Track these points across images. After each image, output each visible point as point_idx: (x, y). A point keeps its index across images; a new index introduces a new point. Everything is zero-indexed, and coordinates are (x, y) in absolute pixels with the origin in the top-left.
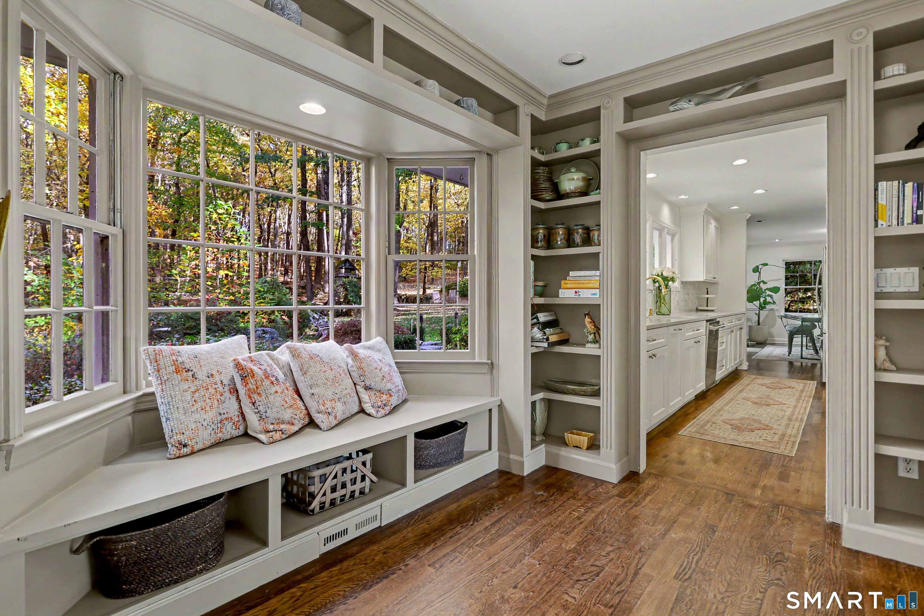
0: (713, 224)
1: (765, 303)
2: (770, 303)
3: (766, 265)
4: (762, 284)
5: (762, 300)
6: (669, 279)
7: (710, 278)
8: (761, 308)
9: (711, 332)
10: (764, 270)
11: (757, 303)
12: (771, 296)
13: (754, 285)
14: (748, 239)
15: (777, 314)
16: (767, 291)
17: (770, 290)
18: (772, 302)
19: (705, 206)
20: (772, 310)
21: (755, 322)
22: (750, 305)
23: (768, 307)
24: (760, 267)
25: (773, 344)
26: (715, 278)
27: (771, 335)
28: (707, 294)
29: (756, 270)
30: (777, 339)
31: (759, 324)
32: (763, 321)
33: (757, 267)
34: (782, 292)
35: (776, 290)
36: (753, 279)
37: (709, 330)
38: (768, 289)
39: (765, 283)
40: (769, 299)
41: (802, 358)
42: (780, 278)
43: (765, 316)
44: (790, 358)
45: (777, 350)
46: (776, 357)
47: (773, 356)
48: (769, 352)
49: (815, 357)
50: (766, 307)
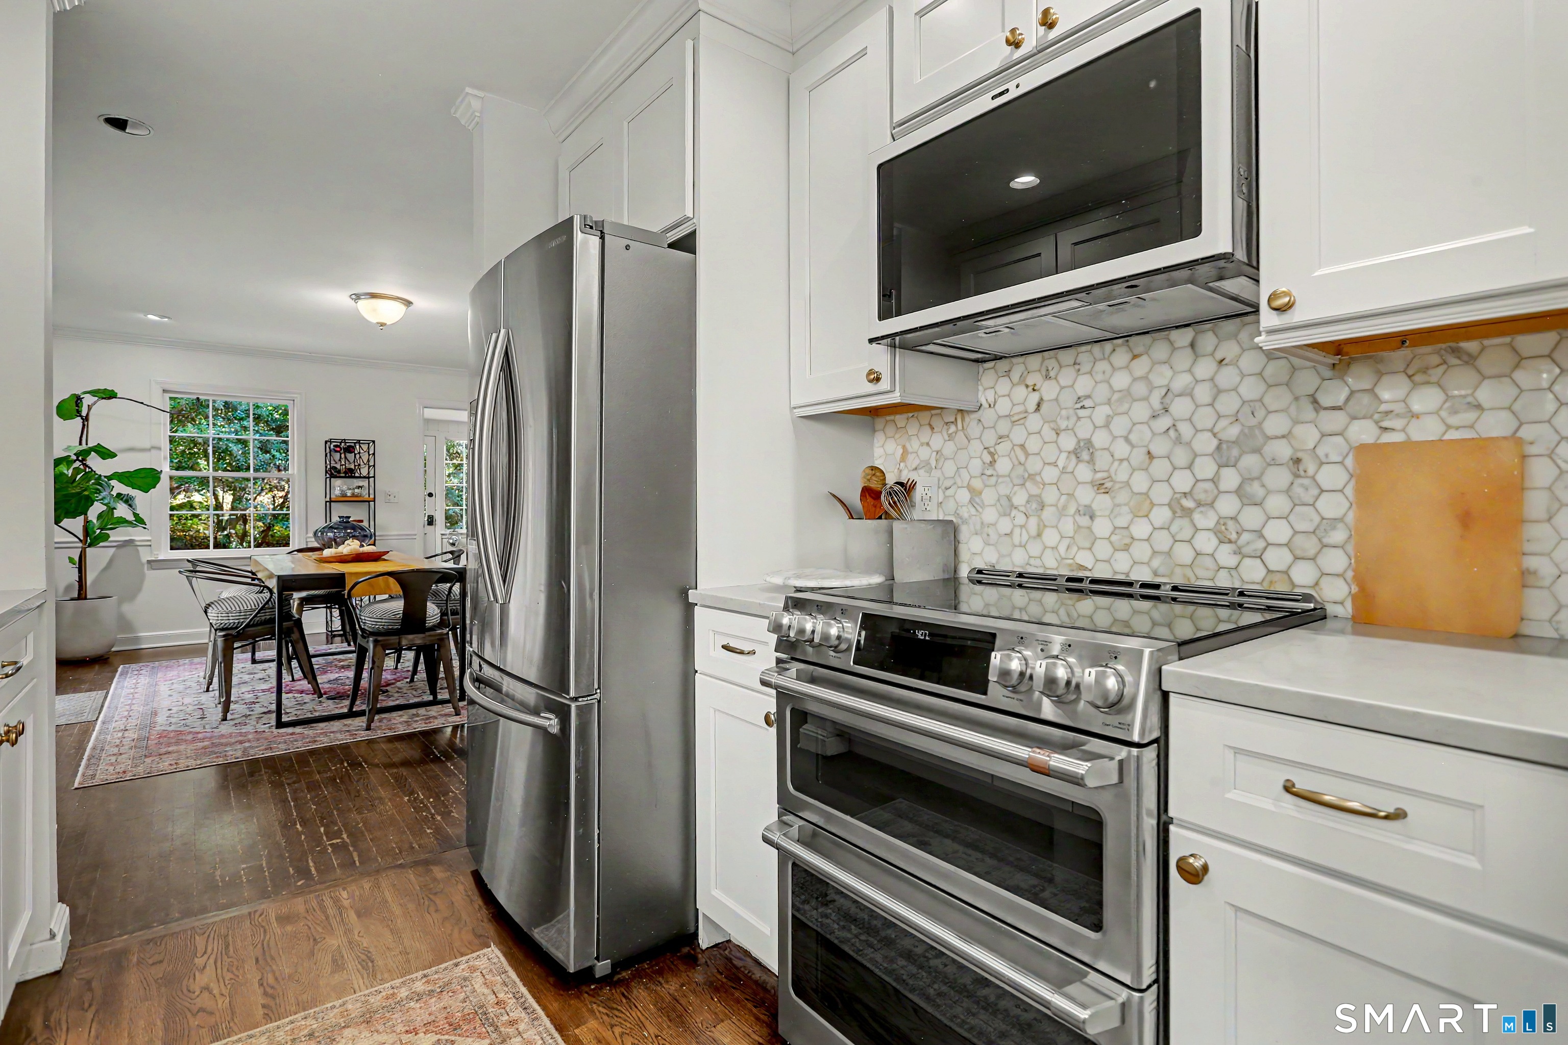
1: (109, 520)
2: (123, 522)
3: (110, 395)
4: (94, 459)
5: (94, 511)
8: (92, 539)
10: (100, 411)
11: (76, 523)
12: (128, 501)
13: (66, 459)
15: (146, 555)
16: (113, 482)
17: (125, 478)
18: (131, 518)
20: (128, 543)
23: (117, 535)
24: (89, 399)
25: (133, 656)
27: (125, 624)
29: (73, 408)
31: (80, 595)
32: (95, 582)
33: (77, 399)
35: (142, 479)
38: (116, 475)
39: (105, 454)
40: (122, 510)
41: (280, 724)
42: (156, 444)
43: (103, 564)
44: (234, 730)
45: (163, 688)
46: (178, 737)
47: (162, 735)
48: (138, 708)
49: (314, 707)
50: (108, 536)
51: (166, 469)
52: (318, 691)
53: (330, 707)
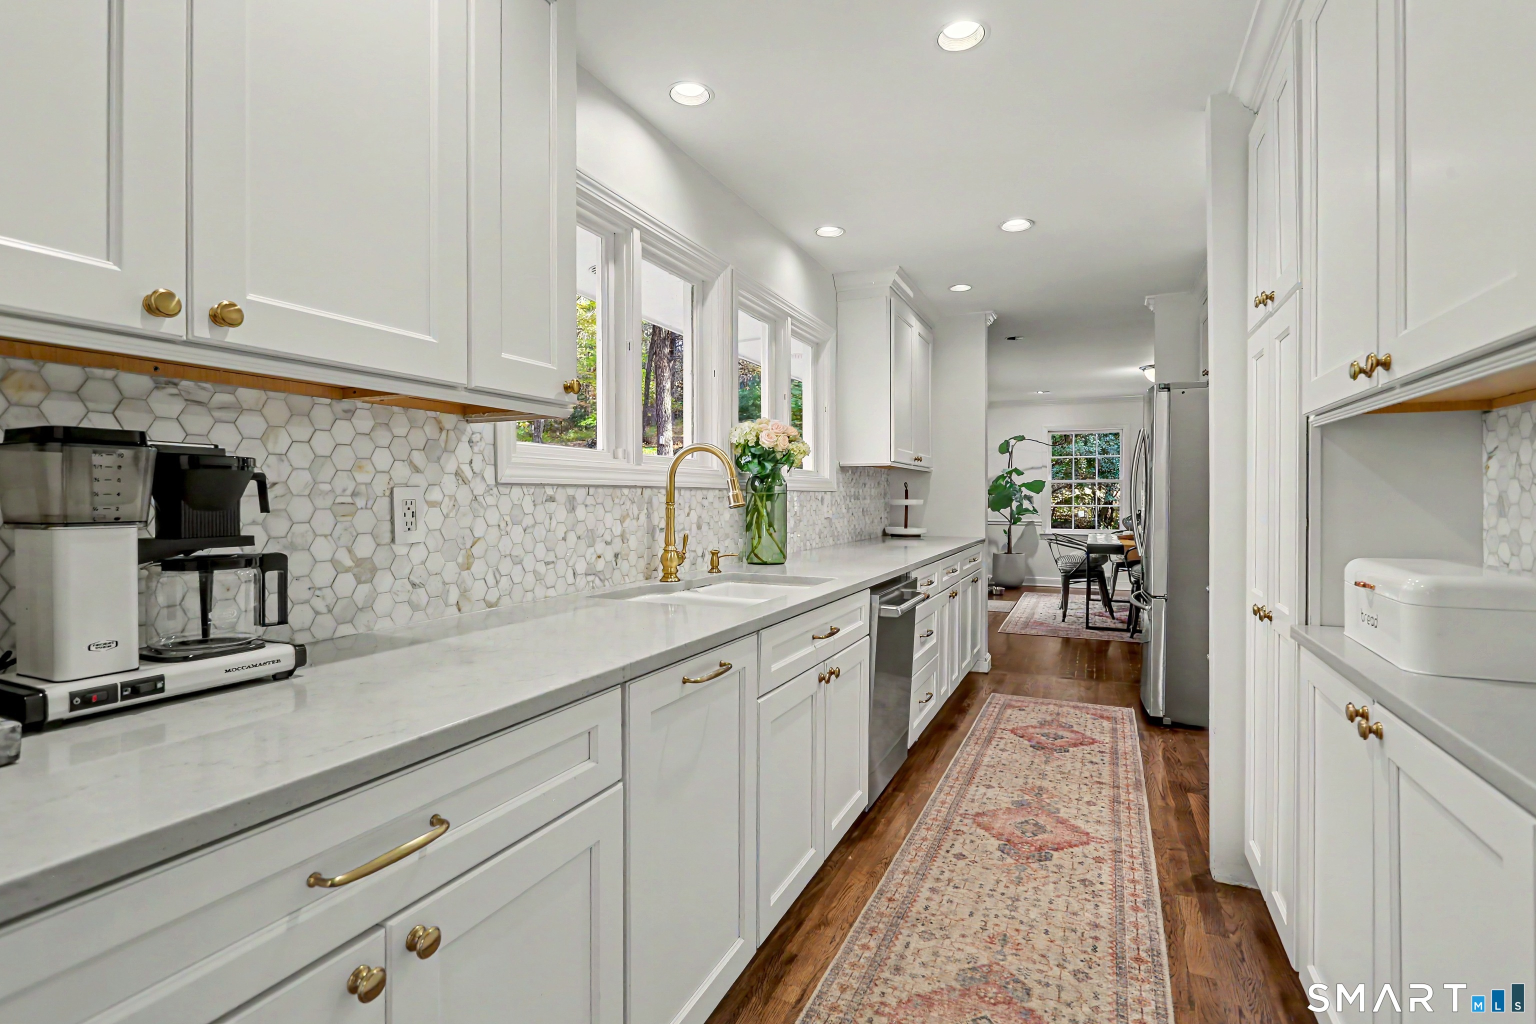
0: (914, 331)
1: (1021, 511)
2: (1027, 510)
3: (1022, 438)
4: (1014, 477)
5: (1015, 504)
6: (779, 456)
7: (906, 459)
8: (1014, 520)
9: (885, 623)
10: (1018, 448)
11: (1006, 512)
12: (1029, 498)
13: (1002, 477)
14: (991, 388)
15: (1039, 531)
16: (1023, 489)
17: (1028, 486)
18: (1031, 509)
19: (892, 276)
20: (1031, 523)
21: (1004, 546)
22: (994, 516)
23: (1025, 518)
24: (1012, 442)
25: (1032, 589)
26: (919, 459)
27: (1030, 572)
28: (907, 498)
29: (1005, 448)
30: (1041, 580)
31: (1009, 551)
32: (1015, 545)
33: (1007, 442)
34: (1048, 489)
35: (1037, 486)
36: (999, 465)
37: (880, 618)
38: (1024, 485)
39: (1020, 473)
40: (1026, 504)
41: (1088, 627)
42: (1045, 465)
43: (1019, 534)
44: (1066, 626)
45: (1041, 605)
46: (1041, 624)
47: (1035, 622)
48: (1028, 611)
49: (1110, 623)
50: (1021, 519)
51: (1048, 479)
52: (1113, 618)
53: (1120, 626)
